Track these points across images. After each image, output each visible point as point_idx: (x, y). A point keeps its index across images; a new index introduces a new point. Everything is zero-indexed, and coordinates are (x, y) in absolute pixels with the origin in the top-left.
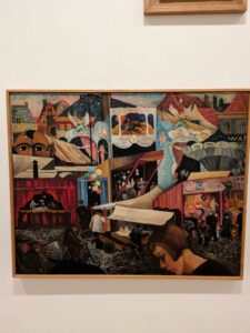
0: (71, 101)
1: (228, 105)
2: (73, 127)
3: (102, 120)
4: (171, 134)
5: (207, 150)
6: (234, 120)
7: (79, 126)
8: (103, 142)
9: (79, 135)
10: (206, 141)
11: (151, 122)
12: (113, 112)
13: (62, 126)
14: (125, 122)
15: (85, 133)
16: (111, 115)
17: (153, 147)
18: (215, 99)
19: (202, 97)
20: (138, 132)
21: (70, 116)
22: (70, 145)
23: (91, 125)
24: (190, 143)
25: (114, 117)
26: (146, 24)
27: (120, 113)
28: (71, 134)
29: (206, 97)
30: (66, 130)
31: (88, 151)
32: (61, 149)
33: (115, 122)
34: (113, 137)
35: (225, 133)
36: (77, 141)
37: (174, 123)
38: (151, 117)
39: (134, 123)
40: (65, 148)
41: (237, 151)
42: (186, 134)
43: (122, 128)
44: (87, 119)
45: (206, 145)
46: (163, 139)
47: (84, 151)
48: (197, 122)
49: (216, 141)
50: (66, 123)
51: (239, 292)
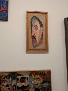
1: (46, 74)
2: (6, 82)
3: (15, 79)
4: (32, 82)
5: (41, 86)
6: (47, 78)
7: (8, 81)
9: (8, 84)
10: (41, 83)
11: (27, 79)
13: (3, 82)
14: (21, 80)
15: (10, 83)
16: (17, 78)
17: (28, 86)
18: (43, 73)
20: (24, 82)
21: (6, 79)
22: (5, 87)
23: (11, 81)
24: (37, 84)
25: (18, 78)
26: (26, 54)
28: (6, 84)
29: (41, 72)
30: (4, 82)
31: (10, 88)
32: (2, 88)
33: (18, 80)
34: (17, 84)
35: (46, 81)
36: (7, 86)
37: (33, 79)
38: (27, 78)
39: (23, 80)
41: (49, 85)
42: (36, 82)
43: (20, 81)
44: (10, 79)
45: (41, 85)
46: (30, 84)
47: (9, 88)
48: (39, 79)
49: (44, 83)
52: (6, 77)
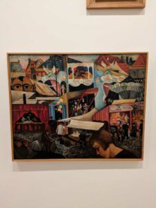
0: (45, 59)
1: (134, 61)
2: (46, 74)
3: (63, 70)
4: (102, 78)
5: (123, 87)
6: (138, 70)
7: (50, 74)
8: (63, 83)
9: (49, 79)
10: (123, 82)
11: (91, 71)
12: (69, 65)
13: (40, 74)
14: (76, 71)
15: (53, 78)
16: (68, 67)
17: (92, 86)
18: (127, 58)
19: (119, 57)
20: (83, 77)
21: (44, 69)
22: (44, 85)
23: (56, 73)
24: (113, 83)
25: (70, 68)
26: (87, 14)
27: (73, 66)
28: (45, 79)
29: (122, 57)
30: (42, 76)
31: (55, 88)
32: (39, 87)
33: (70, 71)
34: (69, 80)
35: (133, 77)
36: (48, 83)
37: (104, 72)
38: (91, 69)
39: (81, 72)
40: (42, 87)
41: (140, 87)
42: (111, 78)
43: (75, 75)
44: (54, 70)
45: (122, 84)
46: (98, 81)
47: (52, 88)
48: (117, 71)
49: (128, 82)
50: (42, 72)
51: (141, 167)
52: (44, 64)
